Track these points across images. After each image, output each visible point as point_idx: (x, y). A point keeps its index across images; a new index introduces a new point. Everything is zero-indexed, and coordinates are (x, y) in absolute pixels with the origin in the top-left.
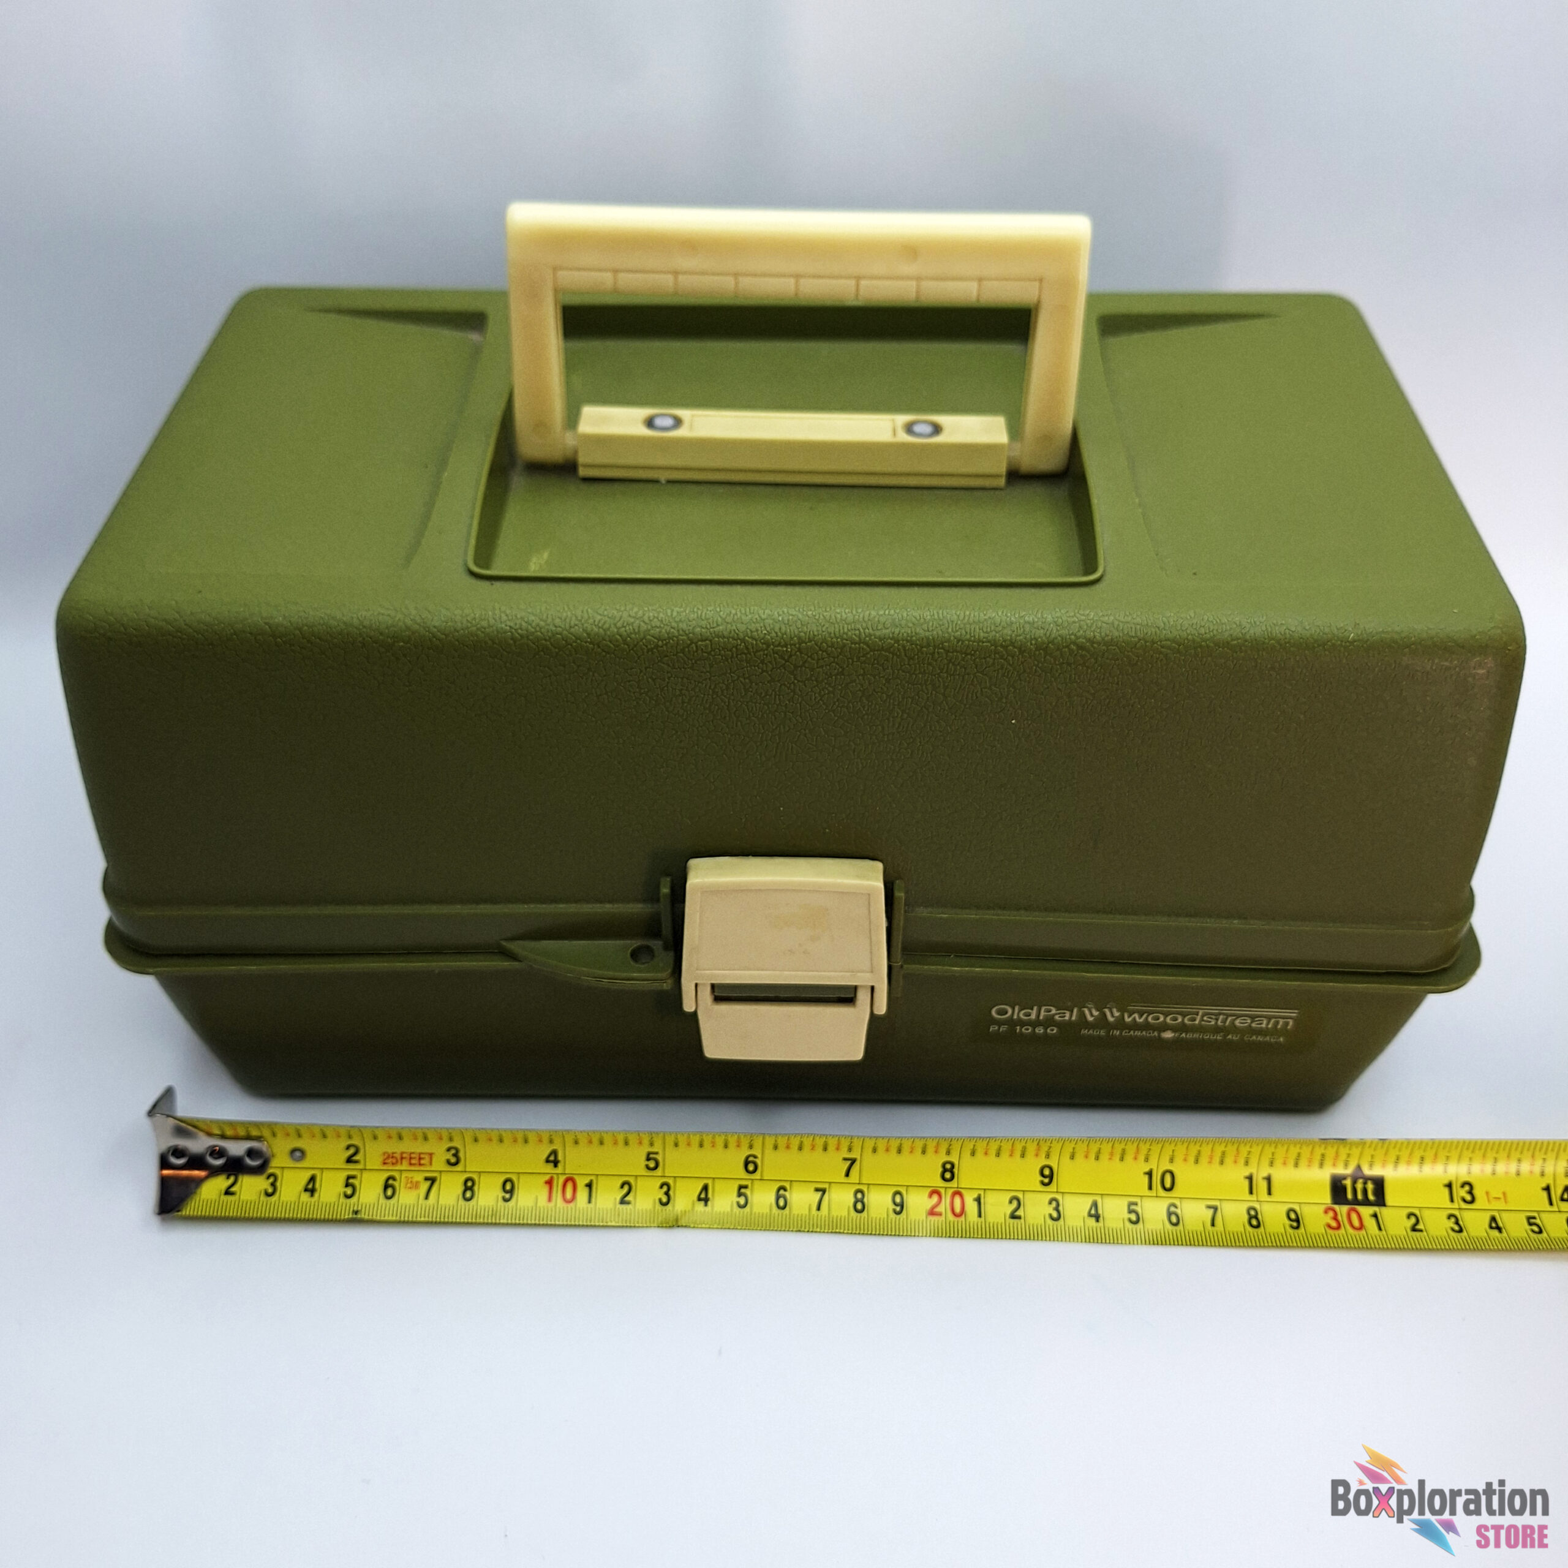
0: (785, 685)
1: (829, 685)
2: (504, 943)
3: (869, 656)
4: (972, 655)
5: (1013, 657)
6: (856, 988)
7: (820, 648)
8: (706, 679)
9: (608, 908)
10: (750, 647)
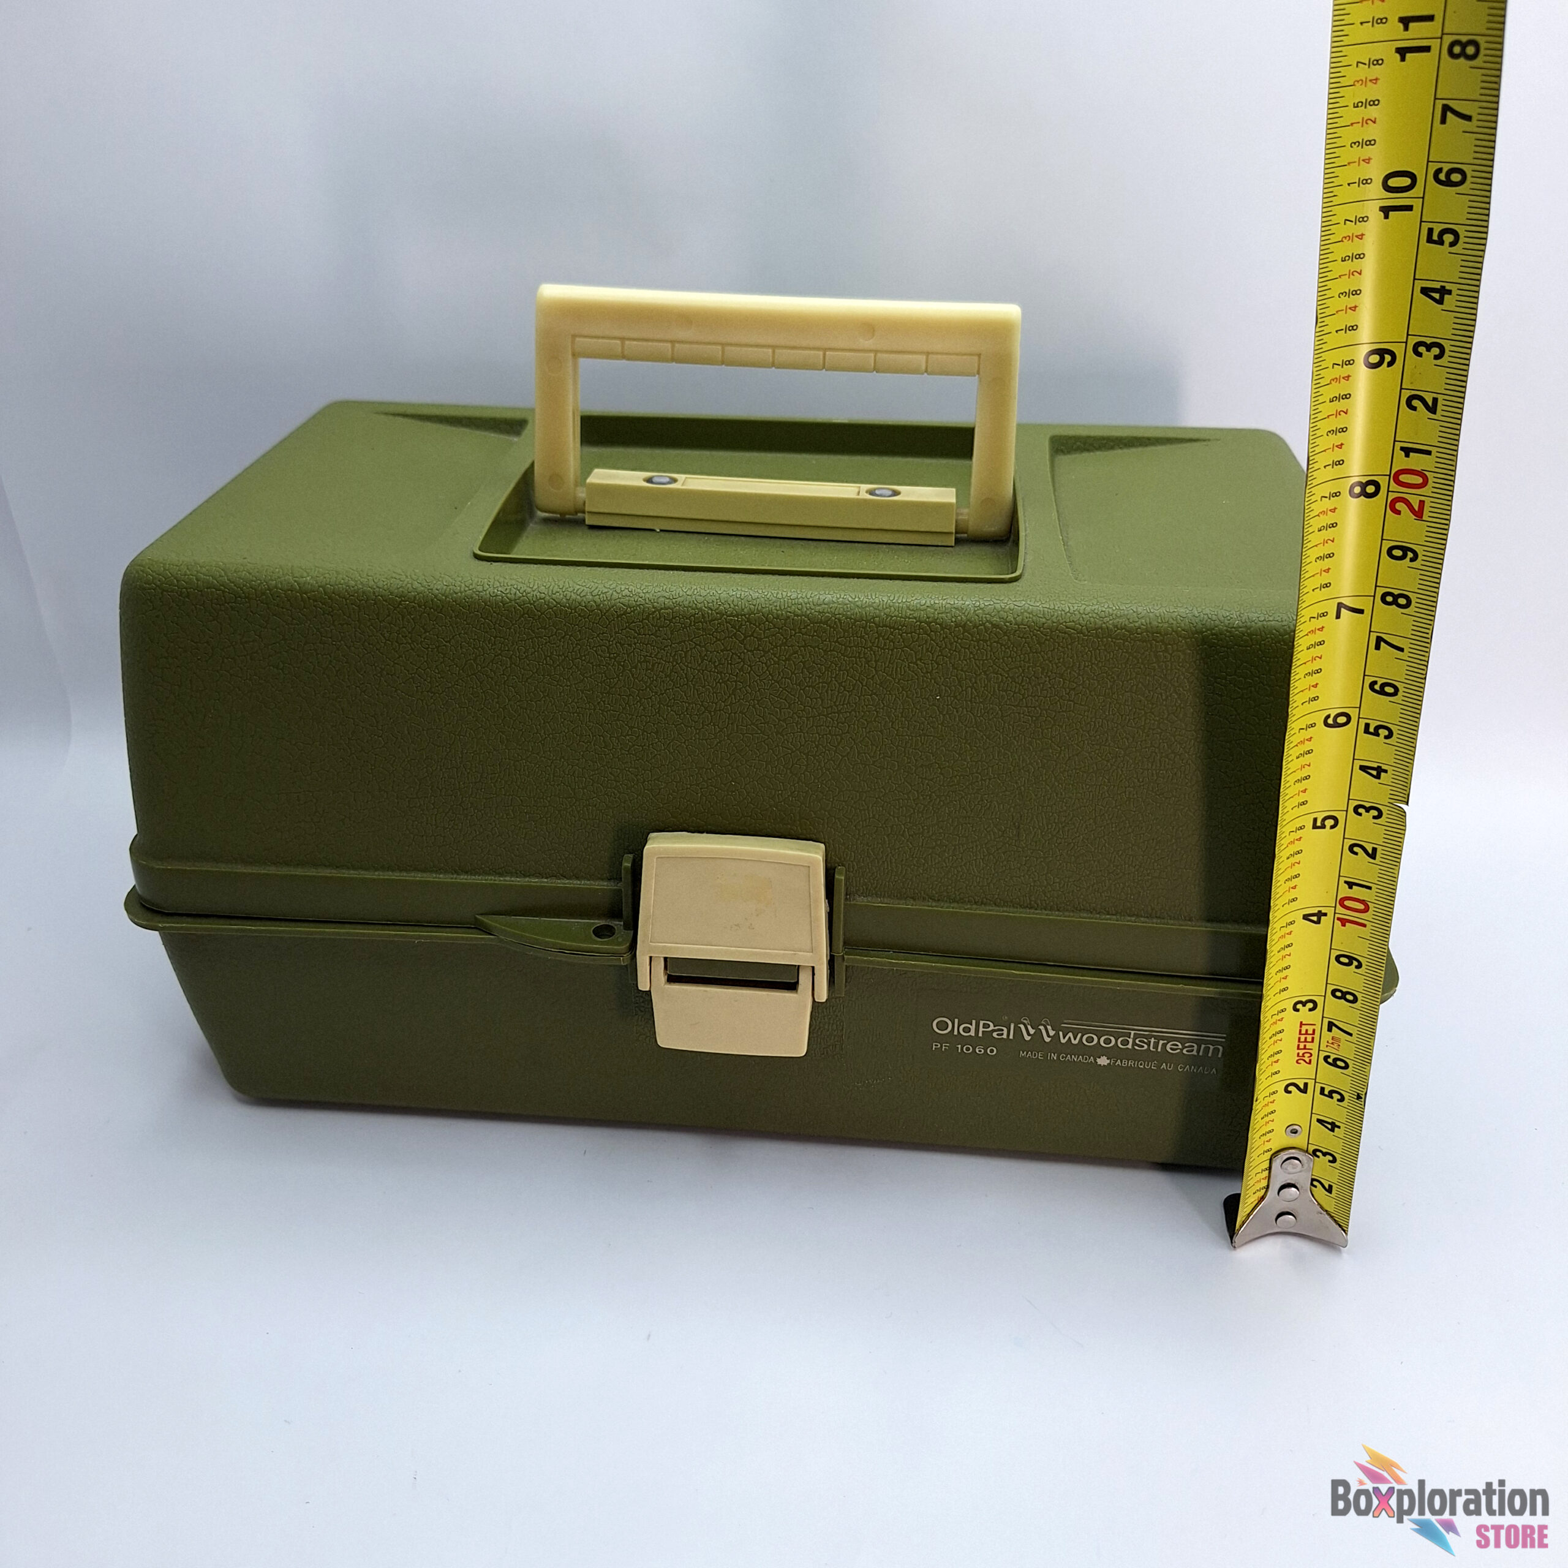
0: (736, 655)
1: (775, 655)
2: (477, 916)
3: (809, 627)
4: (899, 630)
5: (935, 632)
6: (798, 968)
7: (767, 619)
8: (667, 646)
9: (576, 883)
10: (706, 615)
